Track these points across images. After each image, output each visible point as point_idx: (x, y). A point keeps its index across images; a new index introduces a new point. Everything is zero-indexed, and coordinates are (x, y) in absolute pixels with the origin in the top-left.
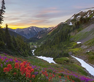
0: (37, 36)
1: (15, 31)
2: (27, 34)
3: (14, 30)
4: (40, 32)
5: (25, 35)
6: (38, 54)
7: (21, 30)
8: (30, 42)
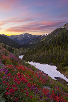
0: (30, 43)
1: (10, 38)
2: (20, 40)
3: (9, 36)
4: (34, 38)
5: (19, 41)
6: (28, 58)
7: (15, 37)
8: (22, 48)
